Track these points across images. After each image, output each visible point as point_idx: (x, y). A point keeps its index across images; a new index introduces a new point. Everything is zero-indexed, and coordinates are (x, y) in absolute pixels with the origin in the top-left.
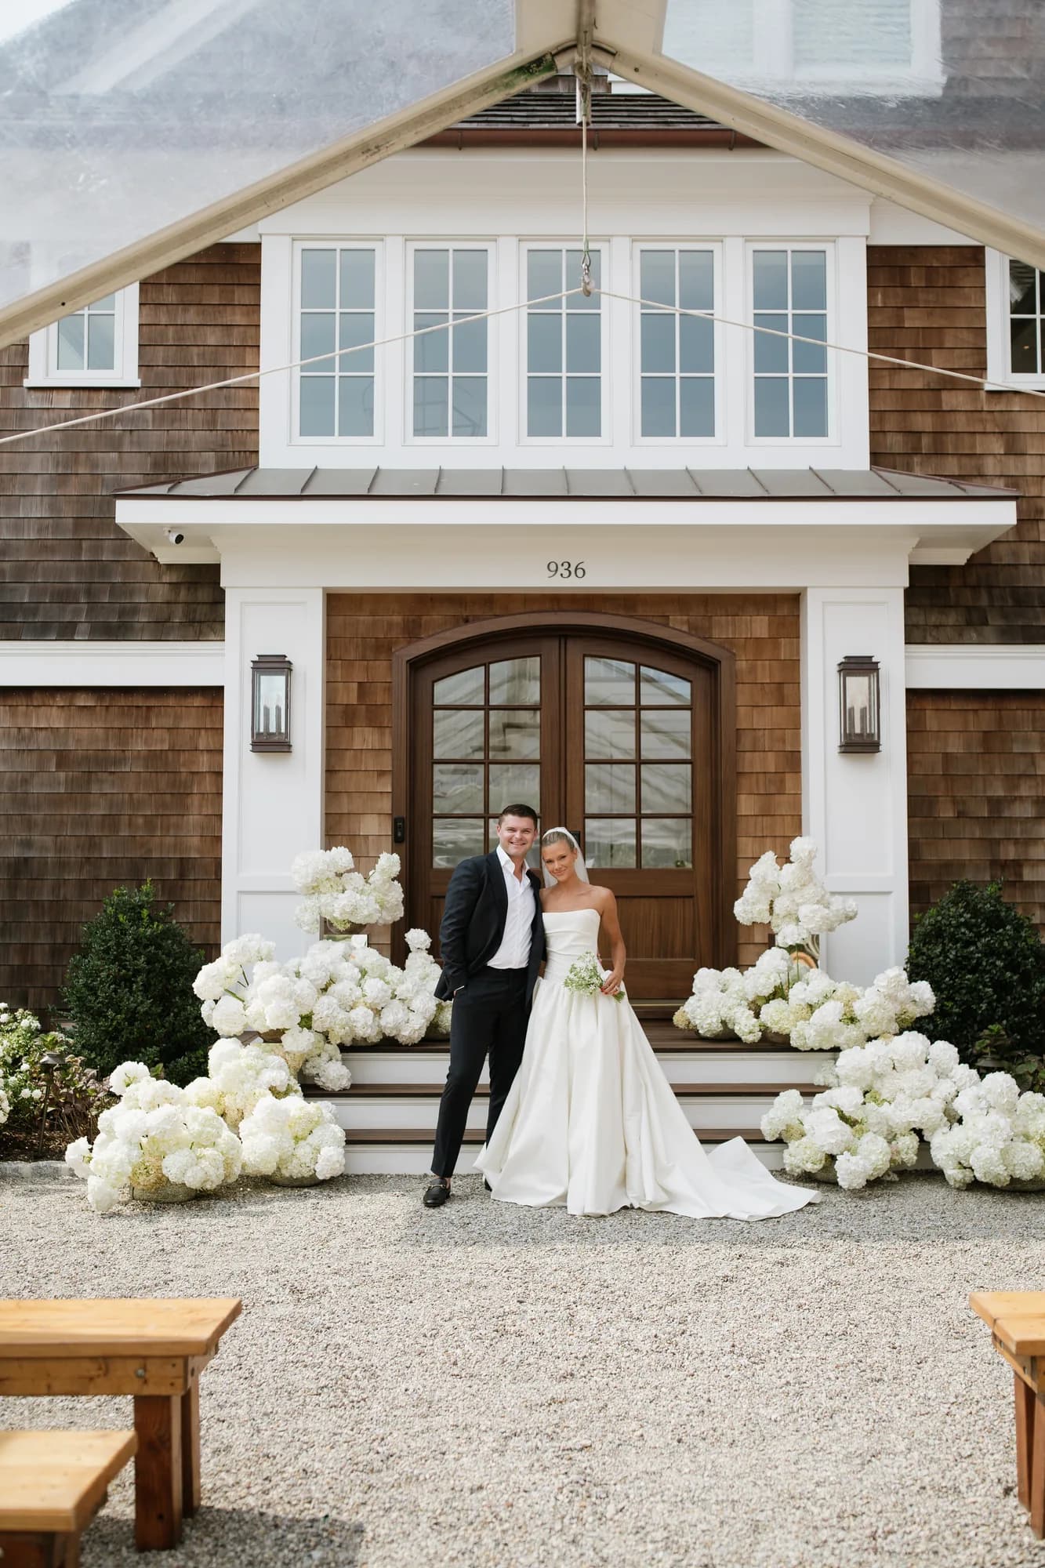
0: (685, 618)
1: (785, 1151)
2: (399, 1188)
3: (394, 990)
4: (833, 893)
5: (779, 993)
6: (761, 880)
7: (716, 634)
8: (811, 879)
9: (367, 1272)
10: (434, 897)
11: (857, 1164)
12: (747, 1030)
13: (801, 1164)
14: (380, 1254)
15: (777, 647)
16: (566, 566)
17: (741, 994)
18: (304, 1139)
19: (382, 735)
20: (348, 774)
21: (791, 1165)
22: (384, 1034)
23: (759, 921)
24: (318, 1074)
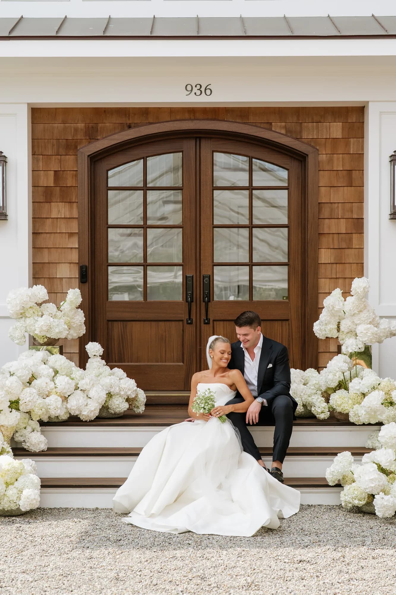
0: (283, 124)
1: (342, 492)
2: (78, 517)
3: (78, 384)
4: (381, 317)
5: (342, 385)
6: (331, 308)
7: (305, 136)
8: (365, 307)
9: (45, 571)
10: (108, 321)
11: (388, 500)
12: (319, 411)
13: (351, 501)
14: (56, 560)
15: (347, 144)
16: (198, 87)
17: (317, 386)
18: (12, 484)
19: (71, 208)
20: (48, 235)
21: (345, 501)
22: (70, 414)
23: (330, 336)
24: (24, 441)
